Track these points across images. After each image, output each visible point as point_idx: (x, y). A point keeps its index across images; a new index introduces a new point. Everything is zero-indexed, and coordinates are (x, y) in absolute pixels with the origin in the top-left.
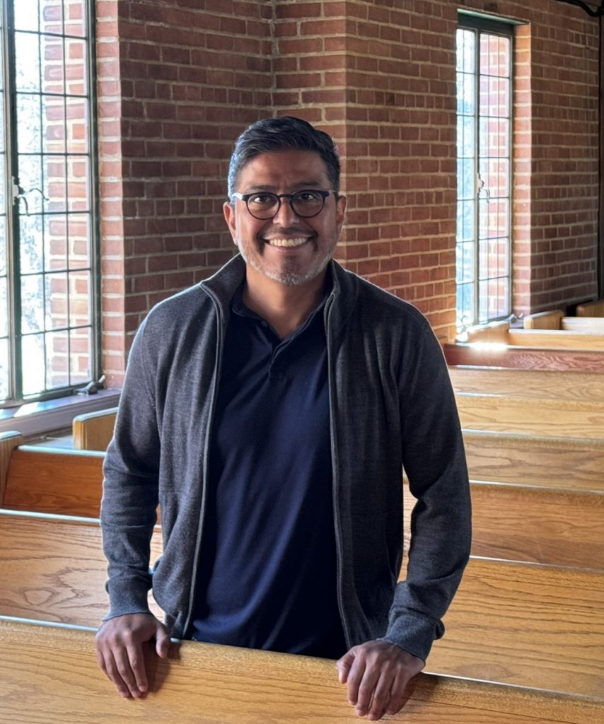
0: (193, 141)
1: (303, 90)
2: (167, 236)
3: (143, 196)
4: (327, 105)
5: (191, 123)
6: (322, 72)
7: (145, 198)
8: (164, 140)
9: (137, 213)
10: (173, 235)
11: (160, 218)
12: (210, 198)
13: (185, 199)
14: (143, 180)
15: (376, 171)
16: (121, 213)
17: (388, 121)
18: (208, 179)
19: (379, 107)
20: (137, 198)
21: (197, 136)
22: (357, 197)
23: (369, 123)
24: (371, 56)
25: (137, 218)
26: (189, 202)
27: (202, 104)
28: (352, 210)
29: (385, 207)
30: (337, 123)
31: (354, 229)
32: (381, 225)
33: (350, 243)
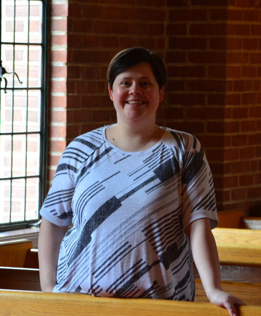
0: (112, 35)
2: (93, 109)
3: (79, 77)
4: (211, 7)
5: (111, 21)
7: (80, 79)
8: (94, 34)
9: (75, 91)
10: (97, 109)
11: (89, 95)
14: (80, 65)
15: (247, 61)
16: (66, 90)
17: (257, 20)
19: (251, 9)
20: (75, 79)
21: (115, 31)
22: (233, 83)
23: (243, 23)
25: (75, 94)
27: (119, 5)
28: (228, 93)
29: (252, 92)
30: (219, 22)
31: (230, 109)
32: (249, 106)
33: (227, 120)
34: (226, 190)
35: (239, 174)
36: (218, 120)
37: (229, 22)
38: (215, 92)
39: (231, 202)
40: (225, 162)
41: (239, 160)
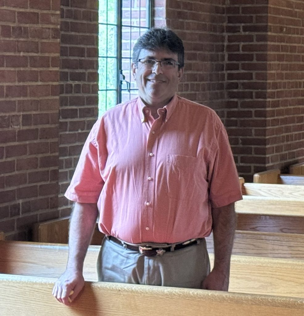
1: (243, 24)
4: (256, 33)
5: (193, 42)
6: (254, 15)
12: (199, 83)
13: (189, 83)
15: (279, 69)
17: (284, 42)
18: (199, 73)
19: (281, 34)
21: (195, 49)
22: (271, 84)
23: (277, 44)
24: (278, 7)
26: (191, 84)
27: (197, 32)
28: (269, 91)
29: (282, 89)
30: (262, 43)
31: (269, 101)
32: (281, 99)
33: (268, 109)
34: (267, 156)
35: (275, 145)
36: (263, 109)
37: (269, 43)
38: (260, 90)
39: (271, 164)
40: (267, 137)
41: (275, 136)
